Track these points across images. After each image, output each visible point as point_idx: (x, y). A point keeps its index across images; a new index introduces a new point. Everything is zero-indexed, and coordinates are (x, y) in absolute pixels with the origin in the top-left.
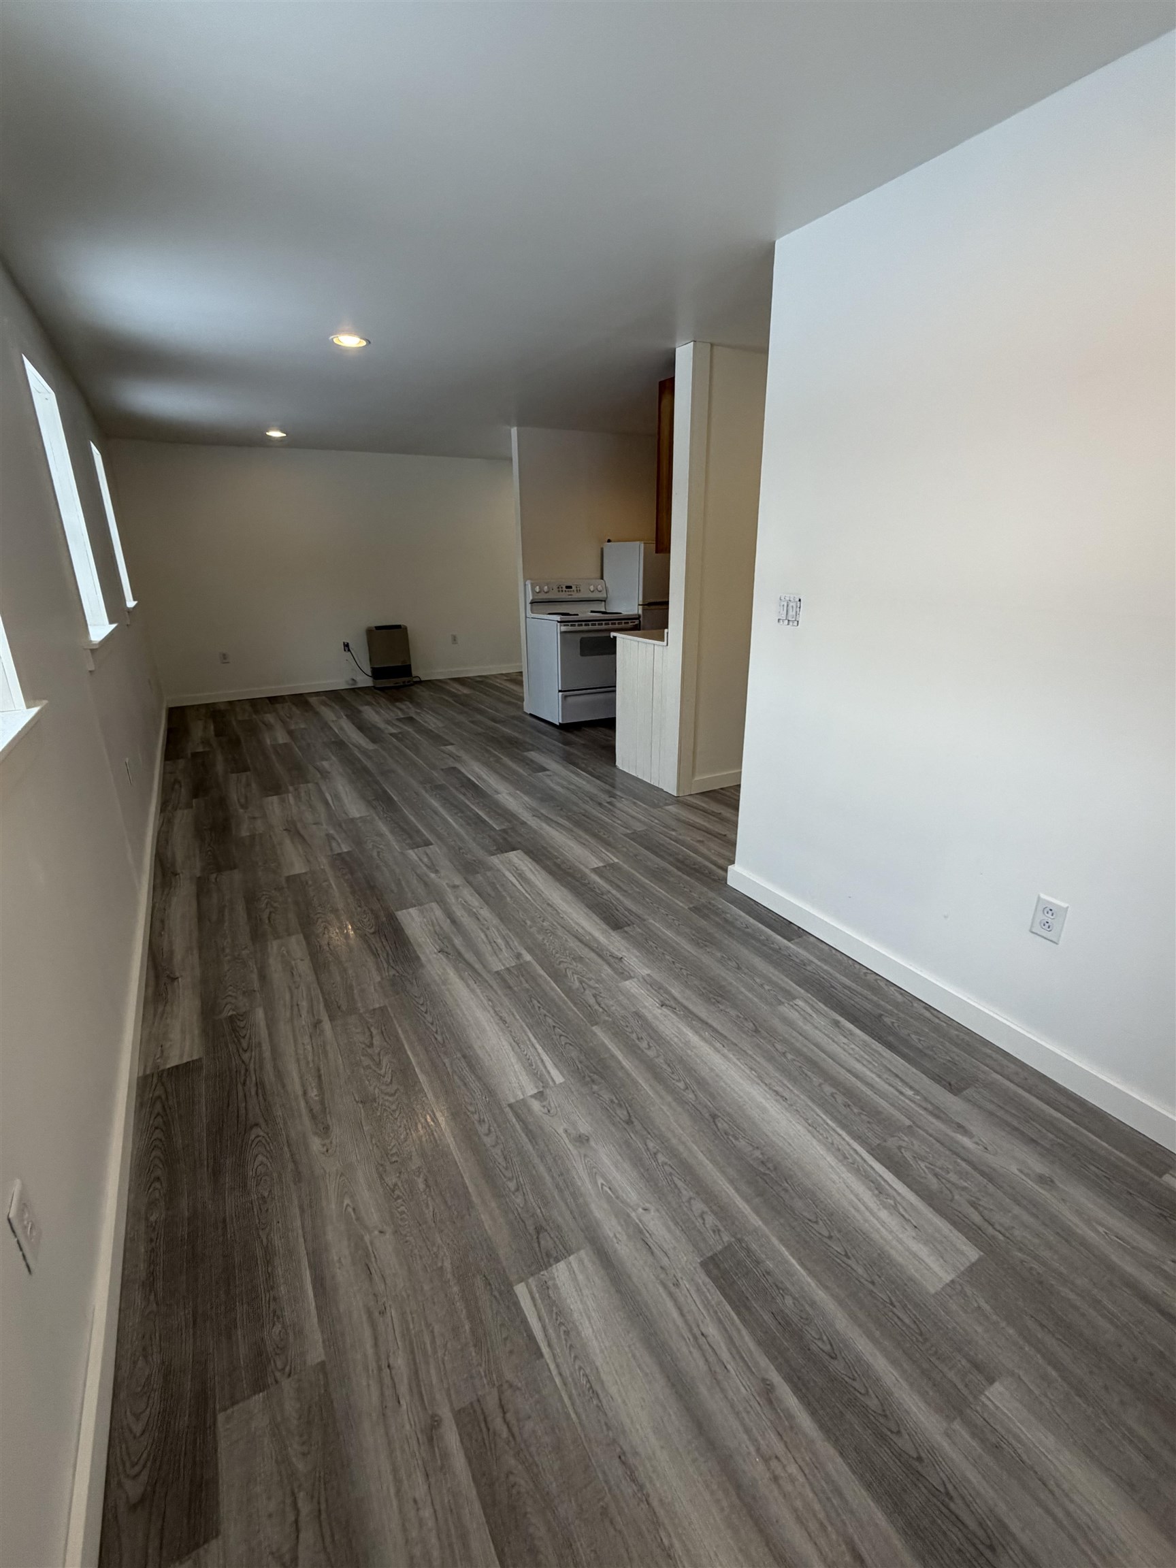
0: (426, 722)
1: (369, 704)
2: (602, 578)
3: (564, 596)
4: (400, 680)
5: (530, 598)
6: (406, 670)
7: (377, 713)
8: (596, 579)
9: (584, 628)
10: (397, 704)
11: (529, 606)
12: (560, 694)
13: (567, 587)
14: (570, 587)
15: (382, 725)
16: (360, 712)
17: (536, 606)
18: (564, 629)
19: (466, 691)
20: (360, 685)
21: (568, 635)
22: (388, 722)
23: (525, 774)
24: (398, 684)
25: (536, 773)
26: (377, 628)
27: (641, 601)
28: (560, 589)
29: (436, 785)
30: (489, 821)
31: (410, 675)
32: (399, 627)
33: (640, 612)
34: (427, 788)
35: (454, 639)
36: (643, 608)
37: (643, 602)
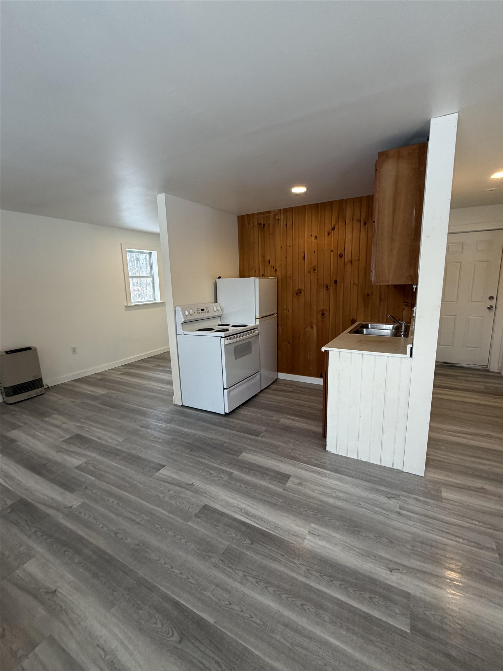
0: (100, 438)
1: (15, 427)
2: (216, 301)
3: (201, 316)
5: (182, 320)
6: (37, 383)
7: (34, 437)
9: (236, 339)
10: (47, 419)
11: (179, 327)
12: (226, 390)
13: (202, 310)
15: (53, 455)
16: (13, 441)
17: (186, 326)
18: (227, 342)
19: (101, 391)
21: (228, 347)
22: (59, 450)
23: (281, 490)
24: (32, 395)
25: (285, 484)
26: (7, 353)
27: (258, 315)
28: (199, 312)
29: (224, 553)
30: (376, 614)
31: (42, 386)
32: (29, 349)
33: (258, 323)
34: (220, 565)
35: (74, 350)
36: (260, 320)
37: (260, 316)
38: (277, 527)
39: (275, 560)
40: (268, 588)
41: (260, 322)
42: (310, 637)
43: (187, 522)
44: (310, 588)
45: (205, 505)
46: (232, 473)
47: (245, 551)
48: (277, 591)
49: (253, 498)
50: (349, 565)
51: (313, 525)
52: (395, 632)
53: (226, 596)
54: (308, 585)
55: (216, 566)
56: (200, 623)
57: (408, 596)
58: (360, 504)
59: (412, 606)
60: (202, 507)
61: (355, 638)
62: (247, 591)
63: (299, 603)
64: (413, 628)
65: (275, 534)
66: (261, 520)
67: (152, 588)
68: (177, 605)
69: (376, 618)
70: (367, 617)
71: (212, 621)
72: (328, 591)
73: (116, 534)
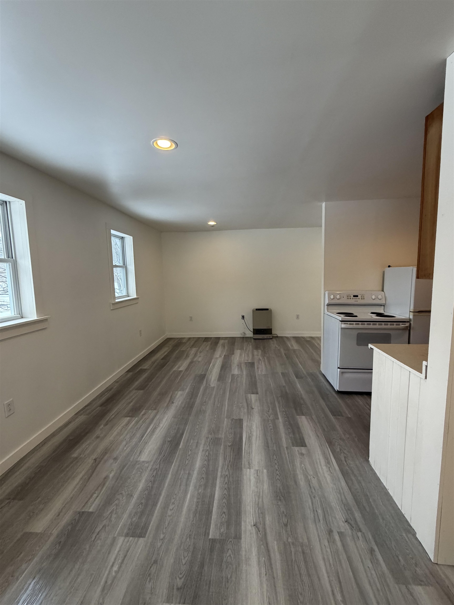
0: (258, 368)
2: (383, 291)
3: (353, 301)
4: (265, 336)
5: (327, 302)
6: (268, 331)
7: (240, 356)
8: (379, 291)
9: (360, 326)
10: (255, 351)
11: (326, 307)
12: (339, 370)
13: (354, 296)
14: (357, 296)
16: (233, 354)
17: (330, 307)
18: (343, 326)
20: (247, 336)
21: (347, 330)
22: (239, 365)
23: (285, 445)
24: (265, 337)
25: (294, 446)
26: (257, 310)
27: (412, 309)
28: (349, 297)
29: (216, 438)
30: (214, 516)
31: (271, 333)
32: (267, 309)
33: (411, 317)
34: (209, 439)
35: (298, 317)
36: (413, 314)
37: (414, 310)
38: (249, 453)
39: (225, 459)
40: (206, 461)
41: (414, 316)
42: (187, 485)
43: (226, 418)
44: (215, 479)
45: (242, 419)
46: (278, 419)
47: (222, 445)
48: (206, 465)
49: (265, 435)
50: (244, 497)
51: (265, 471)
52: (206, 528)
53: (194, 447)
54: (216, 478)
55: (207, 438)
56: (178, 444)
57: (238, 537)
58: (314, 497)
59: (230, 540)
60: (240, 418)
61: (194, 506)
62: (200, 454)
63: (204, 476)
64: (213, 541)
65: (243, 454)
66: (249, 445)
67: (186, 424)
68: (182, 434)
69: (211, 517)
70: (209, 512)
71: (180, 447)
72: (217, 488)
73: (205, 402)
